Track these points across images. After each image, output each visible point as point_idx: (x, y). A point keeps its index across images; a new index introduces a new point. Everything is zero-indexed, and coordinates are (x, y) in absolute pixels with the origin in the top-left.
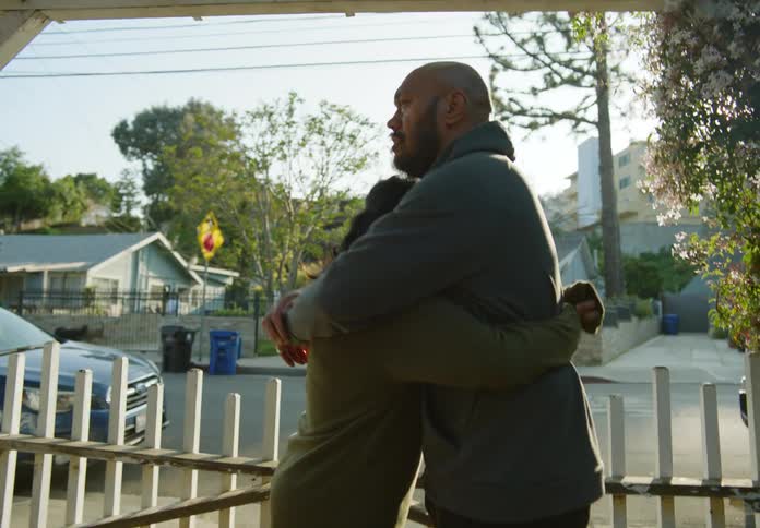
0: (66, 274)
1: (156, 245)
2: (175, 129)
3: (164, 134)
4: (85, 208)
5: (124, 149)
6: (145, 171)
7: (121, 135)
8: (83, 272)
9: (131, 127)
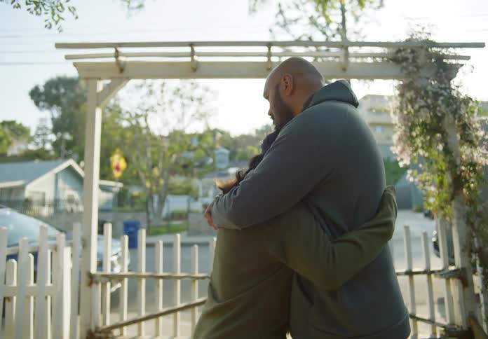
0: (11, 190)
1: (70, 169)
2: (73, 91)
3: (65, 94)
4: (9, 143)
5: (37, 104)
6: (53, 119)
7: (35, 94)
8: (22, 188)
9: (42, 89)
